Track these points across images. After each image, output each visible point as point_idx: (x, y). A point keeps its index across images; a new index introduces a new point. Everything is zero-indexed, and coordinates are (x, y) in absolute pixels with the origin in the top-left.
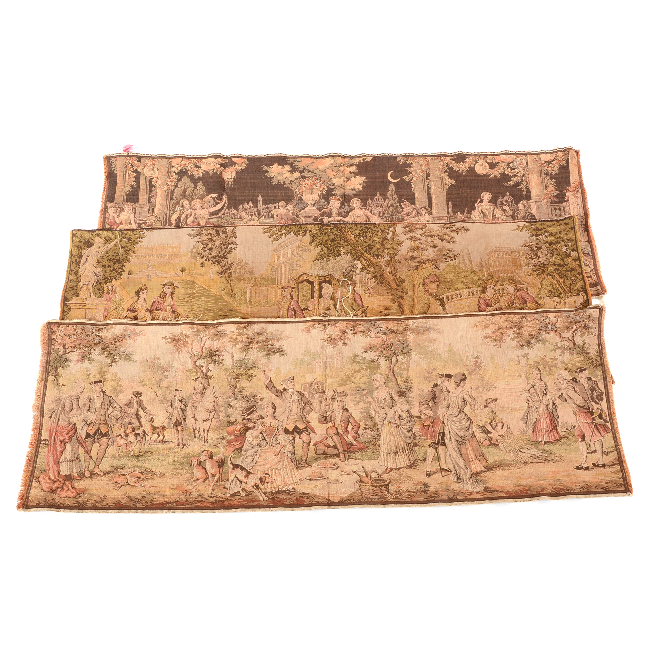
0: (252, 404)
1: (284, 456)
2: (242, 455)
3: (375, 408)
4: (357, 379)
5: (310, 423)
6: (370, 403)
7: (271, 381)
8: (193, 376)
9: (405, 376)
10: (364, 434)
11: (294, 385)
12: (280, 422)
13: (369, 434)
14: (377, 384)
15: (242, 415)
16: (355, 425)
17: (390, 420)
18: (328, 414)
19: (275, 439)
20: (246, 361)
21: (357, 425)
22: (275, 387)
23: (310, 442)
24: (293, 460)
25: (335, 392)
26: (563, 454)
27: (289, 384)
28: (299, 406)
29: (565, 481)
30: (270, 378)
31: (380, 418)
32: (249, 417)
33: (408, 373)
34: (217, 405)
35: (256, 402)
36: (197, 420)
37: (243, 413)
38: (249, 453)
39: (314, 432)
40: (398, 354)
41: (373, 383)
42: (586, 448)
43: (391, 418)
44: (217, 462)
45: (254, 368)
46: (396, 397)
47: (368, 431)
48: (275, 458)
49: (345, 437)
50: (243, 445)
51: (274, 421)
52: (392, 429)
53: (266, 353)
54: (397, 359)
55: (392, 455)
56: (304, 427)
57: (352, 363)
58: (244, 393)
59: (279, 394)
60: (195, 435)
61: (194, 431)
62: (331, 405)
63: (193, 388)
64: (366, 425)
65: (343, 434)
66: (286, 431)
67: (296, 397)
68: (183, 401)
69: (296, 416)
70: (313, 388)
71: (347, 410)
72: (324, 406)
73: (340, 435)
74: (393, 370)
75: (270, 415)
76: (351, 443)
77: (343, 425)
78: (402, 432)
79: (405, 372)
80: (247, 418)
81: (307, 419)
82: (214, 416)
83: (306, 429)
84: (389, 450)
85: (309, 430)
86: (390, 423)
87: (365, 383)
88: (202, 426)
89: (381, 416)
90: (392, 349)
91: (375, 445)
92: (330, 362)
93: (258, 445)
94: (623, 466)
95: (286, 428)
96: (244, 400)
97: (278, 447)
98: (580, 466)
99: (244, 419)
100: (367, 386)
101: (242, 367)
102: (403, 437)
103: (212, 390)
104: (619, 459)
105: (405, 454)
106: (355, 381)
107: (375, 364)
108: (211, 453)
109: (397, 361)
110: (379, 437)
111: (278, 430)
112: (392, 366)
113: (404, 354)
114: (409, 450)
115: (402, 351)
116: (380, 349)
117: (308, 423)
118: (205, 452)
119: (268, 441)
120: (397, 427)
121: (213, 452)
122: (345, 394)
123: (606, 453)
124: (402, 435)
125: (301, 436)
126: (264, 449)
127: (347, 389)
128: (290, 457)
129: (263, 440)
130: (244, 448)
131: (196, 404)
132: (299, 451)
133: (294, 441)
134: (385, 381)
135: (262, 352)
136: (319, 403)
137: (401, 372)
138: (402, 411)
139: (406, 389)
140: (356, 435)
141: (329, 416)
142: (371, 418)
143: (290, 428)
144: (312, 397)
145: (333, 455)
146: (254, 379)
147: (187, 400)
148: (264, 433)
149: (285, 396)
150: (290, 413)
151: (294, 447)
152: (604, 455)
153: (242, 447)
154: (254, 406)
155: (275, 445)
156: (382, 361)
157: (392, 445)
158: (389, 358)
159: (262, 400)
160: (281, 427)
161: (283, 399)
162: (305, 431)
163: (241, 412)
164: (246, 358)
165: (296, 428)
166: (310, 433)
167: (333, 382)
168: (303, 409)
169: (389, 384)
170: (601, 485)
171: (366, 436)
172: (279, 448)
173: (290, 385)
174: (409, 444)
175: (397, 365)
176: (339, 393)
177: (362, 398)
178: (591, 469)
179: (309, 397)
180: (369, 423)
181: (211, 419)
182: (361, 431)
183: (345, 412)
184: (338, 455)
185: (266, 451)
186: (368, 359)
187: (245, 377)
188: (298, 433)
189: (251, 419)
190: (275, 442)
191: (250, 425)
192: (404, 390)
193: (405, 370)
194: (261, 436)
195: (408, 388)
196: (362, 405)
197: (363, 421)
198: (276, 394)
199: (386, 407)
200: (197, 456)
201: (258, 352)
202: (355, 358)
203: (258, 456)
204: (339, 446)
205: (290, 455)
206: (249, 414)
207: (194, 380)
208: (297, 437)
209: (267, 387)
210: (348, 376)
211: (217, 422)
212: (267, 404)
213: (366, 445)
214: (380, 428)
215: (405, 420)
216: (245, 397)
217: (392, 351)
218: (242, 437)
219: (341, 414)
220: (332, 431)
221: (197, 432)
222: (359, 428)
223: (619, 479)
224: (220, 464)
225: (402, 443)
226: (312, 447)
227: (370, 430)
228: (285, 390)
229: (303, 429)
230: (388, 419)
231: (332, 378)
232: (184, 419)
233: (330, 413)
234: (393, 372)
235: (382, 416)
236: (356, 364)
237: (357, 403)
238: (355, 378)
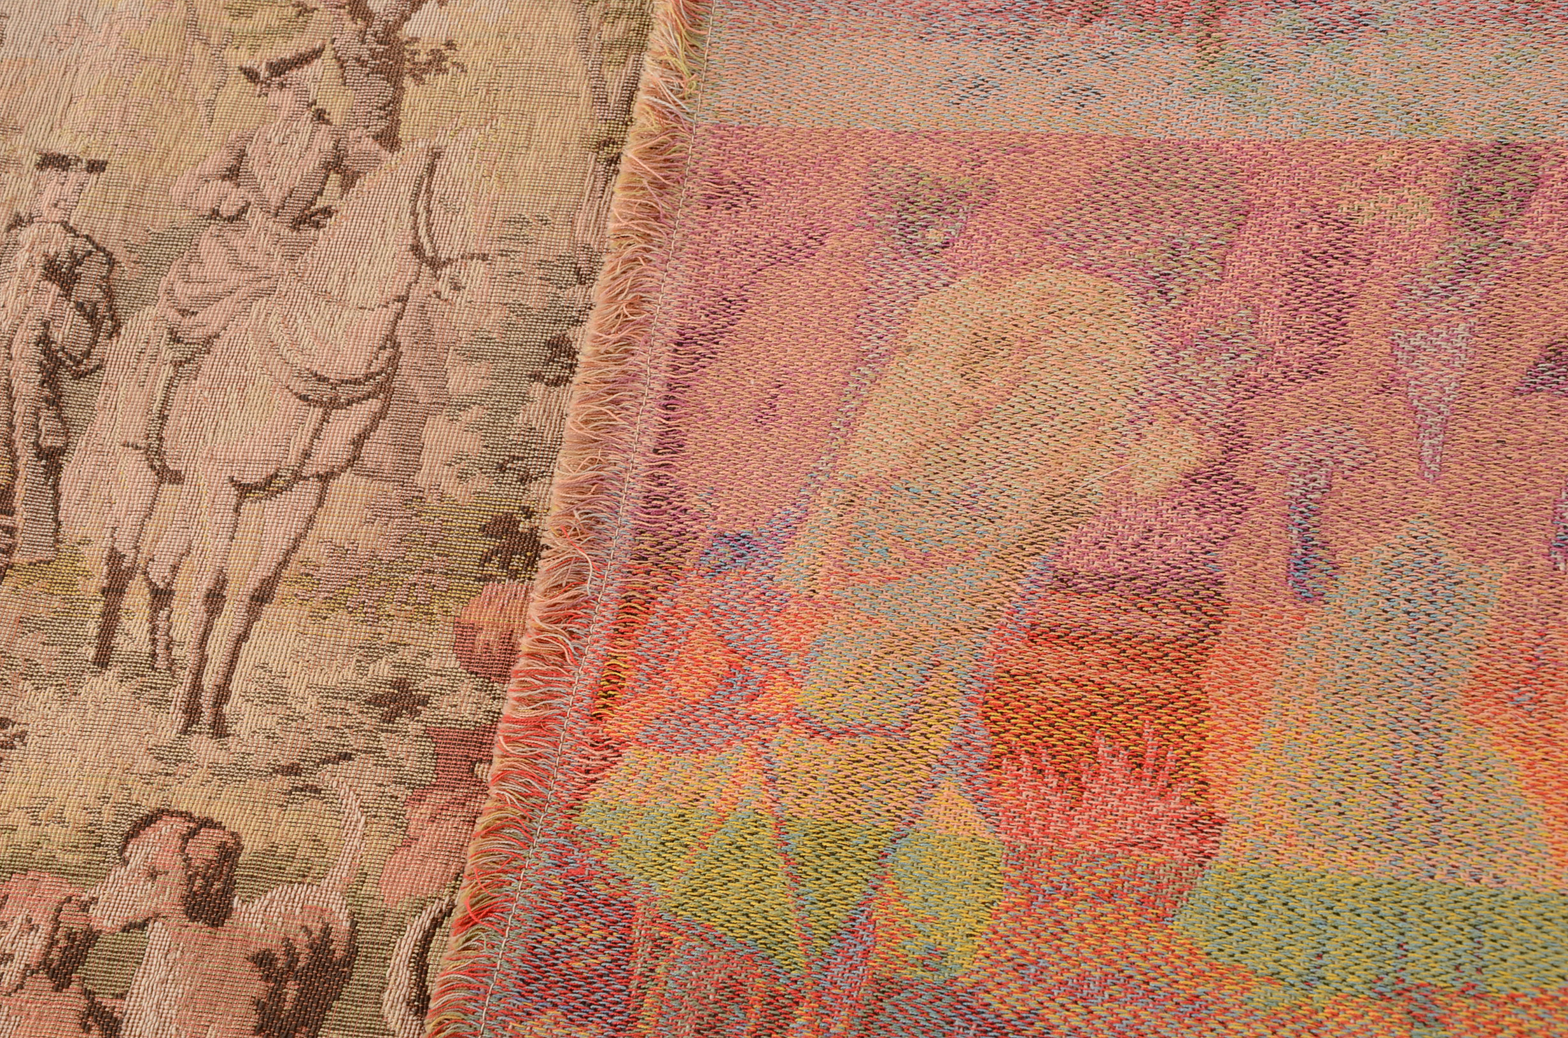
8: (255, 41)
34: (425, 336)
36: (177, 478)
44: (263, 960)
60: (108, 631)
61: (114, 590)
63: (220, 159)
68: (92, 270)
82: (359, 442)
88: (213, 543)
103: (405, 190)
108: (229, 853)
118: (168, 828)
121: (252, 844)
131: (211, 318)
147: (127, 270)
181: (325, 478)
200: (61, 872)
207: (251, 75)
211: (378, 512)
221: (136, 597)
224: (291, 990)
232: (41, 453)
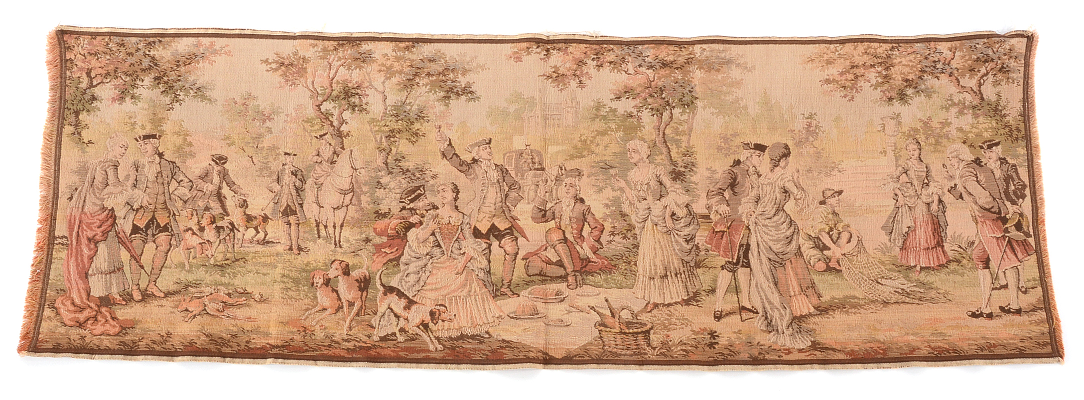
0: (416, 184)
1: (472, 276)
2: (399, 271)
3: (631, 198)
4: (601, 147)
5: (518, 221)
6: (622, 190)
7: (450, 144)
8: (316, 131)
9: (683, 145)
10: (610, 242)
11: (490, 154)
12: (466, 217)
13: (619, 243)
14: (636, 158)
15: (401, 202)
16: (596, 227)
17: (656, 220)
18: (549, 206)
19: (456, 245)
20: (408, 107)
21: (599, 226)
22: (457, 156)
23: (517, 253)
24: (488, 284)
25: (562, 169)
26: (951, 289)
27: (482, 152)
28: (498, 191)
29: (951, 336)
30: (450, 140)
31: (639, 215)
32: (412, 205)
33: (689, 139)
34: (357, 182)
35: (424, 181)
36: (323, 207)
37: (401, 198)
38: (412, 268)
39: (525, 237)
40: (674, 105)
41: (629, 156)
42: (991, 282)
43: (658, 217)
44: (357, 280)
45: (422, 121)
46: (667, 181)
47: (618, 238)
48: (456, 279)
49: (578, 247)
50: (402, 254)
51: (455, 214)
52: (658, 236)
53: (442, 94)
54: (672, 114)
55: (657, 281)
56: (507, 227)
57: (593, 119)
58: (405, 164)
59: (464, 168)
60: (318, 232)
61: (318, 226)
62: (554, 192)
63: (315, 153)
64: (614, 227)
65: (574, 242)
66: (477, 233)
67: (494, 175)
68: (299, 173)
69: (493, 207)
70: (523, 160)
71: (582, 201)
72: (543, 193)
73: (569, 244)
74: (664, 134)
75: (448, 203)
76: (588, 258)
77: (575, 226)
78: (677, 242)
79: (684, 138)
80: (408, 207)
81: (513, 213)
82: (351, 200)
83: (510, 231)
84: (653, 272)
85: (515, 232)
86: (656, 225)
87: (615, 154)
88: (331, 217)
89: (641, 212)
90: (663, 96)
91: (629, 263)
92: (554, 116)
93: (427, 254)
94: (1051, 312)
95: (475, 227)
96: (404, 177)
97: (463, 260)
98: (978, 311)
99: (404, 208)
100: (618, 160)
101: (401, 117)
102: (677, 251)
103: (348, 157)
104: (1044, 301)
105: (680, 279)
106: (597, 151)
107: (633, 122)
108: (347, 265)
109: (671, 118)
110: (635, 249)
111: (462, 230)
112: (663, 125)
113: (684, 105)
114: (686, 273)
115: (680, 100)
116: (643, 95)
117: (514, 220)
118: (337, 262)
119: (444, 248)
120: (668, 232)
121: (351, 264)
122: (579, 173)
123: (1023, 290)
124: (677, 248)
125: (502, 242)
126: (437, 263)
127: (583, 164)
128: (482, 278)
129: (437, 246)
130: (403, 259)
131: (321, 180)
132: (497, 268)
133: (490, 251)
134: (649, 153)
135: (436, 92)
136: (533, 187)
137: (678, 137)
138: (678, 205)
139: (685, 167)
140: (597, 245)
141: (550, 209)
142: (623, 215)
143: (484, 228)
144: (522, 175)
145: (557, 277)
146: (422, 140)
147: (305, 173)
148: (437, 235)
149: (475, 172)
150: (484, 203)
151: (489, 262)
152: (1020, 293)
153: (400, 257)
154: (420, 186)
155: (457, 257)
156: (646, 115)
157: (659, 263)
158: (658, 112)
159: (434, 177)
160: (468, 226)
161: (472, 176)
162: (508, 233)
163: (398, 196)
164: (408, 101)
165: (493, 228)
166: (517, 239)
167: (558, 152)
168: (506, 196)
169: (656, 157)
170: (1013, 344)
171: (614, 247)
172: (463, 261)
173: (484, 154)
174: (687, 262)
175: (672, 124)
176: (568, 172)
177: (608, 181)
178: (997, 316)
179: (517, 176)
180: (620, 225)
181: (347, 206)
182: (604, 238)
183: (578, 204)
184: (564, 278)
185: (442, 265)
186: (621, 111)
187: (405, 135)
188: (496, 237)
189: (415, 210)
190: (456, 252)
191: (414, 219)
192: (682, 169)
193: (683, 133)
194: (432, 239)
195: (690, 166)
196: (608, 193)
197: (610, 220)
198: (460, 168)
199: (650, 198)
200: (322, 270)
201: (428, 92)
202: (598, 109)
203: (428, 274)
204: (566, 262)
205: (481, 275)
206: (412, 201)
207: (317, 137)
208: (495, 243)
209: (444, 155)
210: (585, 141)
211: (357, 211)
212: (444, 184)
213: (613, 263)
214: (638, 233)
215: (682, 220)
216: (405, 172)
217: (664, 99)
218: (400, 240)
219: (571, 207)
220: (556, 236)
221: (322, 227)
222: (602, 232)
223: (1043, 334)
224: (362, 284)
225: (676, 262)
226: (520, 263)
227: (621, 236)
228: (475, 161)
229: (505, 229)
230: (653, 218)
231: (558, 144)
232: (299, 204)
233: (553, 204)
234: (664, 137)
235: (642, 213)
236: (600, 120)
237: (600, 190)
238: (598, 145)
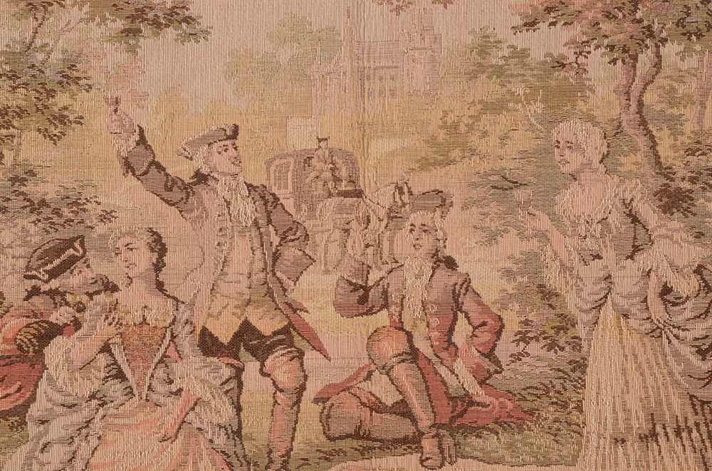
0: (65, 234)
1: (198, 443)
2: (25, 439)
3: (563, 254)
4: (493, 140)
5: (303, 314)
6: (543, 236)
7: (142, 140)
9: (688, 128)
10: (517, 357)
11: (237, 161)
12: (182, 307)
13: (539, 359)
14: (574, 161)
15: (26, 277)
16: (484, 324)
17: (624, 303)
18: (374, 276)
19: (160, 373)
20: (40, 57)
21: (490, 322)
22: (160, 167)
23: (303, 388)
24: (235, 461)
25: (402, 193)
27: (216, 159)
28: (256, 244)
30: (141, 130)
31: (584, 294)
32: (54, 284)
33: (702, 114)
35: (81, 227)
37: (28, 268)
38: (56, 430)
39: (319, 348)
40: (664, 34)
41: (558, 158)
43: (629, 296)
45: (74, 87)
46: (649, 213)
47: (535, 348)
48: (160, 452)
49: (443, 371)
50: (33, 398)
51: (156, 302)
52: (632, 341)
53: (120, 24)
54: (658, 56)
55: (633, 448)
56: (279, 327)
57: (473, 76)
58: (35, 189)
59: (176, 195)
62: (386, 245)
64: (526, 322)
65: (434, 359)
66: (208, 344)
67: (247, 209)
69: (245, 282)
70: (313, 174)
71: (450, 263)
72: (359, 248)
73: (422, 363)
74: (640, 104)
75: (140, 276)
76: (467, 394)
77: (435, 322)
78: (676, 354)
79: (690, 113)
80: (46, 287)
81: (292, 296)
83: (286, 336)
84: (622, 426)
85: (297, 339)
86: (626, 316)
87: (525, 155)
89: (589, 287)
90: (639, 15)
91: (564, 405)
92: (382, 72)
93: (92, 397)
95: (204, 329)
96: (34, 218)
97: (175, 408)
99: (35, 291)
100: (531, 168)
101: (24, 79)
102: (678, 377)
105: (687, 443)
106: (482, 147)
107: (566, 79)
109: (658, 65)
110: (578, 374)
111: (173, 337)
112: (638, 84)
113: (688, 35)
114: (703, 428)
115: (680, 23)
116: (590, 15)
117: (295, 311)
119: (132, 381)
120: (656, 332)
122: (441, 201)
124: (677, 369)
125: (268, 362)
126: (115, 416)
127: (451, 180)
128: (222, 447)
129: (115, 377)
130: (35, 411)
132: (258, 424)
133: (240, 385)
134: (605, 150)
135: (104, 19)
136: (337, 235)
137: (675, 111)
138: (677, 270)
139: (693, 180)
140: (486, 364)
141: (377, 284)
142: (547, 295)
143: (224, 331)
144: (312, 208)
145: (396, 442)
146: (74, 133)
148: (116, 351)
149: (201, 203)
150: (223, 273)
151: (239, 409)
153: (26, 406)
154: (74, 240)
155: (162, 400)
156: (597, 62)
157: (634, 404)
158: (625, 54)
159: (106, 217)
160: (188, 328)
161: (195, 213)
162: (281, 342)
163: (21, 263)
164: (38, 42)
165: (246, 331)
166: (301, 354)
167: (393, 154)
168: (276, 257)
169: (623, 159)
171: (526, 368)
172: (177, 410)
173: (220, 161)
174: (703, 403)
175: (659, 80)
176: (418, 198)
177: (509, 218)
179: (298, 208)
180: (539, 316)
182: (505, 349)
183: (442, 272)
184: (411, 443)
185: (126, 421)
186: (537, 55)
187: (35, 120)
188: (254, 352)
189: (63, 294)
190: (160, 388)
191: (60, 316)
192: (686, 185)
193: (688, 100)
194: (103, 360)
195: (704, 178)
196: (512, 245)
197: (517, 307)
198: (166, 195)
199: (609, 255)
201: (87, 21)
202: (483, 51)
203: (94, 442)
204: (418, 406)
205: (221, 440)
206: (54, 274)
208: (252, 366)
209: (128, 166)
210: (455, 126)
212: (131, 233)
213: (526, 406)
214: (582, 334)
215: (689, 305)
216: (36, 206)
217: (640, 21)
218: (26, 367)
219: (425, 278)
220: (391, 346)
222: (498, 334)
225: (676, 402)
226: (310, 410)
227: (543, 342)
228: (200, 178)
229: (275, 333)
230: (619, 300)
231: (392, 135)
233: (382, 273)
234: (640, 112)
235: (591, 290)
236: (489, 77)
237: (492, 238)
238: (485, 134)
